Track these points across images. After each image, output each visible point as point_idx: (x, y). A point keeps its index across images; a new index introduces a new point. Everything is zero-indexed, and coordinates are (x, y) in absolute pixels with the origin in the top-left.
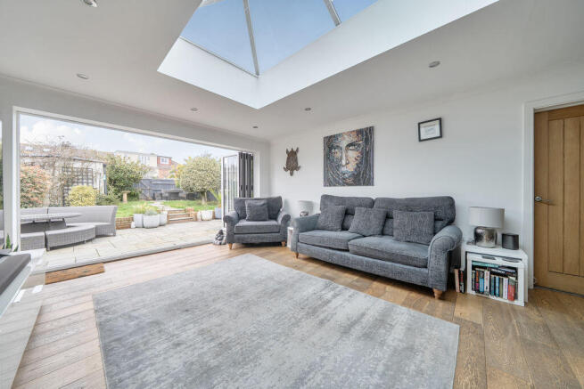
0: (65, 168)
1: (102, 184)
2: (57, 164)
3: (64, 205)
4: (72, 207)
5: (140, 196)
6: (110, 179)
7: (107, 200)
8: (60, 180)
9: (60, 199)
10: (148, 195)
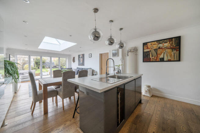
0: (23, 60)
1: (33, 64)
2: (21, 59)
3: (23, 70)
4: (25, 70)
5: (45, 67)
6: (36, 63)
7: (34, 68)
8: (22, 63)
9: (22, 68)
10: (47, 67)
